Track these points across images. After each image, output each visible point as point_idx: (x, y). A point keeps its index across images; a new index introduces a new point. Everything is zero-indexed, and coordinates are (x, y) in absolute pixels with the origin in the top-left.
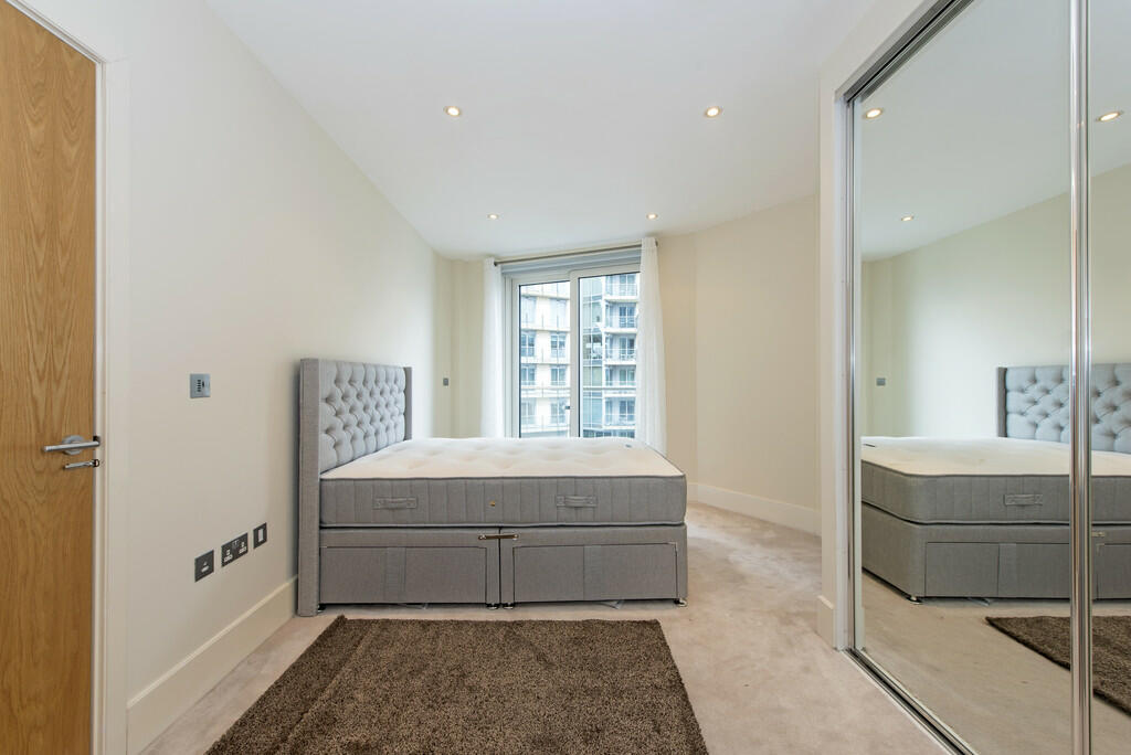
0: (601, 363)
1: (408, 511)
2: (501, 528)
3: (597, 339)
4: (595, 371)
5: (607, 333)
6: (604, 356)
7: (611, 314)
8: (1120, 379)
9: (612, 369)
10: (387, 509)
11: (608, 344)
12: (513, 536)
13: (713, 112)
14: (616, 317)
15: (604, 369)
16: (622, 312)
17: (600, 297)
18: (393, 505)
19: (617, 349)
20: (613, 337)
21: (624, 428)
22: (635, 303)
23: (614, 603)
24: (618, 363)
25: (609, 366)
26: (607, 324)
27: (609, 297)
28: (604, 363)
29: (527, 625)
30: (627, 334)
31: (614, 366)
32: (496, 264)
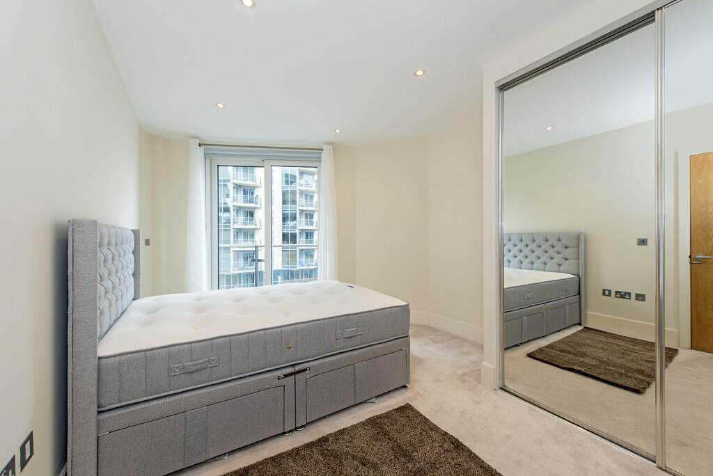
0: (230, 227)
1: (209, 369)
2: (293, 365)
3: (227, 210)
4: (226, 232)
5: (234, 206)
6: (232, 222)
7: (237, 193)
8: (535, 239)
9: (238, 231)
10: (186, 373)
11: (235, 214)
12: (305, 370)
13: (420, 73)
14: (241, 195)
15: (232, 231)
16: (245, 193)
17: (229, 181)
18: (193, 368)
19: (241, 217)
20: (238, 209)
21: (247, 271)
22: (254, 187)
23: (373, 400)
24: (243, 227)
25: (236, 229)
26: (234, 200)
27: (236, 181)
28: (232, 227)
29: (331, 439)
30: (250, 208)
31: (240, 229)
32: (200, 145)
